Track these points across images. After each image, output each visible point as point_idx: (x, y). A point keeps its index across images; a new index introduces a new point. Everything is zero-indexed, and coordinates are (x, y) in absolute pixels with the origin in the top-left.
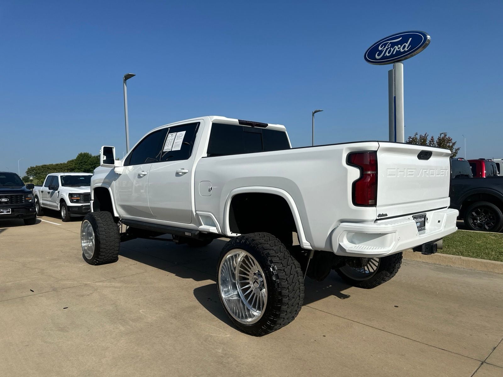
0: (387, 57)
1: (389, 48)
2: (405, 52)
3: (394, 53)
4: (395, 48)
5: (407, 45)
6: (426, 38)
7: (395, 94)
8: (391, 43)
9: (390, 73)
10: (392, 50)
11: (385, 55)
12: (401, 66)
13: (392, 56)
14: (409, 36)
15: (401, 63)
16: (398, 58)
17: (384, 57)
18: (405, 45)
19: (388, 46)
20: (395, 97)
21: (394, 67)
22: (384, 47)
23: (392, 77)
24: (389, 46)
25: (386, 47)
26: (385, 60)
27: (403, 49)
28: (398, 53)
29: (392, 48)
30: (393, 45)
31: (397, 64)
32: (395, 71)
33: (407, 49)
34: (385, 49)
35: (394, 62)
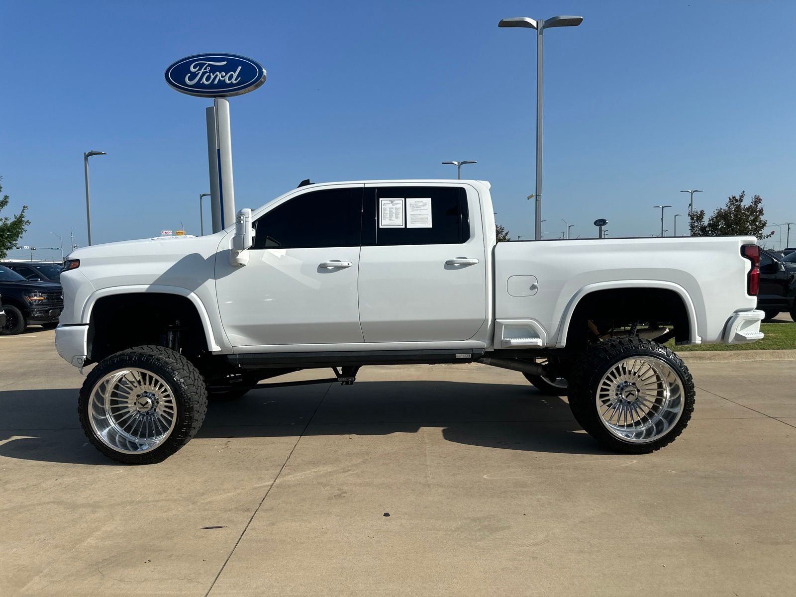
0: (204, 86)
1: (207, 72)
2: (232, 85)
3: (216, 82)
4: (217, 75)
5: (235, 75)
6: (261, 73)
7: (219, 145)
8: (209, 65)
9: (209, 111)
10: (212, 77)
11: (201, 82)
12: (226, 106)
13: (212, 86)
14: (238, 63)
15: (226, 100)
16: (219, 91)
17: (199, 85)
18: (232, 75)
19: (205, 69)
20: (219, 150)
21: (216, 104)
22: (200, 69)
23: (212, 119)
24: (208, 70)
25: (203, 70)
26: (199, 90)
27: (230, 78)
28: (222, 84)
29: (211, 74)
30: (214, 69)
31: (220, 100)
32: (217, 110)
33: (235, 81)
34: (201, 72)
35: (214, 97)
